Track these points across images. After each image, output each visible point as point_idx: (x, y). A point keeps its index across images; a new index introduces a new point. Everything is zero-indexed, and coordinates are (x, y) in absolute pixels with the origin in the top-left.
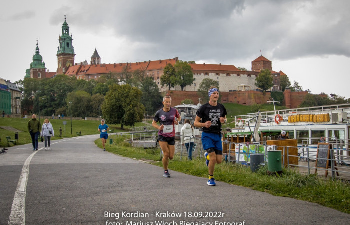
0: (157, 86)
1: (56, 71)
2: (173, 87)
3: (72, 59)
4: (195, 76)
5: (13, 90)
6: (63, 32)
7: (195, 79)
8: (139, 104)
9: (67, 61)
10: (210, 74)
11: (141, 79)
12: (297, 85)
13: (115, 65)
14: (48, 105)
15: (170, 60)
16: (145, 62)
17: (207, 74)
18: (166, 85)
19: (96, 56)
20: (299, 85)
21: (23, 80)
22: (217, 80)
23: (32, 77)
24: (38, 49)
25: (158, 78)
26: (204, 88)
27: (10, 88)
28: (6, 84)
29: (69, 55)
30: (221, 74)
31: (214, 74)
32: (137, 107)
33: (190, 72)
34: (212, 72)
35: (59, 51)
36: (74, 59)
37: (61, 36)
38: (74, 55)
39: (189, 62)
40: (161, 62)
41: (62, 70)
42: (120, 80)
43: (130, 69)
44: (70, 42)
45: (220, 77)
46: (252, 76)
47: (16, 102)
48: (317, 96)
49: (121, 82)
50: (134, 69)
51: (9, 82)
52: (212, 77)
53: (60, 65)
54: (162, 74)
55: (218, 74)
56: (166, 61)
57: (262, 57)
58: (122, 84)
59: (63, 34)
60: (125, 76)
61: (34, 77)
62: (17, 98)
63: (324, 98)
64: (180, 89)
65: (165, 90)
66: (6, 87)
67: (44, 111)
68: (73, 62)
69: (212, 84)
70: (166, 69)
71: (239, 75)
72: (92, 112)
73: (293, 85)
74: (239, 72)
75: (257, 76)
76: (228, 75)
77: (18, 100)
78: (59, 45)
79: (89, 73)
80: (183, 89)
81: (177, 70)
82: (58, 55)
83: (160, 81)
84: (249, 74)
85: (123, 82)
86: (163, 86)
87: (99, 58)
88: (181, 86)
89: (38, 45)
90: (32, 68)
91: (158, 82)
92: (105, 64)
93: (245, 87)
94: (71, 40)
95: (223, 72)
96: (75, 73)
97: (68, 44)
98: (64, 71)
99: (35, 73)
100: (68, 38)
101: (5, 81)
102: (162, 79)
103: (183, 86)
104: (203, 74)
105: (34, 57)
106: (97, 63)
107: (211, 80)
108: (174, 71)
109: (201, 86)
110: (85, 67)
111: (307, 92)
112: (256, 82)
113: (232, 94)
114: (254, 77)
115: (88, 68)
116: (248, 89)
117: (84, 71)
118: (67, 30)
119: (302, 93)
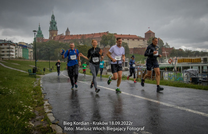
1: (48, 39)
2: (106, 46)
3: (56, 32)
5: (29, 48)
6: (52, 19)
9: (54, 34)
10: (124, 40)
12: (167, 44)
13: (77, 36)
15: (105, 33)
16: (92, 34)
19: (68, 31)
20: (168, 45)
21: (33, 43)
22: (127, 42)
23: (37, 42)
24: (39, 28)
27: (28, 47)
28: (26, 45)
29: (55, 30)
31: (126, 40)
33: (114, 39)
34: (125, 38)
35: (50, 29)
36: (57, 32)
37: (51, 21)
38: (57, 30)
40: (100, 34)
41: (52, 38)
42: (80, 43)
43: (85, 37)
45: (129, 41)
46: (145, 40)
47: (31, 53)
48: (177, 50)
50: (87, 37)
51: (27, 44)
53: (51, 35)
55: (128, 40)
56: (103, 33)
57: (150, 31)
60: (82, 41)
62: (31, 52)
65: (102, 48)
66: (26, 47)
68: (57, 34)
70: (102, 37)
71: (139, 40)
73: (165, 44)
75: (147, 40)
76: (134, 40)
77: (32, 52)
78: (50, 26)
79: (65, 39)
81: (108, 38)
82: (49, 31)
84: (144, 39)
85: (82, 44)
86: (101, 45)
87: (69, 32)
88: (110, 45)
90: (37, 37)
92: (72, 35)
93: (142, 45)
94: (56, 23)
95: (131, 38)
96: (58, 39)
97: (54, 25)
98: (53, 39)
99: (38, 40)
100: (55, 22)
101: (25, 43)
102: (100, 42)
105: (38, 32)
106: (68, 34)
108: (106, 38)
110: (63, 36)
111: (173, 48)
112: (147, 43)
113: (135, 49)
114: (146, 41)
115: (64, 37)
116: (143, 47)
117: (62, 39)
118: (54, 18)
119: (170, 48)
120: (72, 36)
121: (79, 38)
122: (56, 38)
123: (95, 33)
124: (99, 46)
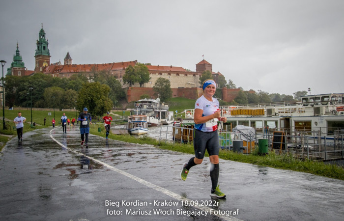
0: (119, 83)
2: (133, 84)
3: (47, 59)
4: (151, 76)
6: (40, 37)
7: (151, 78)
8: (107, 98)
9: (44, 61)
10: (163, 74)
11: (106, 77)
12: (231, 82)
13: (84, 66)
14: (27, 98)
15: (131, 62)
16: (110, 64)
17: (161, 73)
18: (127, 82)
19: (68, 57)
20: (233, 83)
21: (5, 77)
22: (169, 79)
23: (13, 75)
24: (18, 51)
25: (121, 77)
26: (158, 85)
29: (45, 56)
30: (172, 74)
31: (166, 74)
32: (106, 100)
33: (147, 72)
34: (165, 72)
35: (36, 53)
36: (49, 60)
37: (38, 40)
38: (49, 56)
39: (146, 64)
40: (123, 63)
41: (39, 69)
42: (89, 78)
43: (97, 69)
44: (46, 46)
45: (171, 77)
46: (196, 76)
47: (0, 96)
48: (247, 92)
49: (90, 79)
50: (101, 69)
52: (165, 76)
53: (38, 65)
54: (124, 73)
55: (169, 74)
56: (127, 63)
57: (204, 61)
58: (90, 81)
59: (40, 39)
60: (92, 75)
61: (14, 74)
63: (253, 94)
64: (139, 86)
65: (126, 87)
67: (24, 103)
68: (48, 63)
69: (165, 82)
70: (127, 69)
71: (186, 75)
72: (66, 104)
73: (228, 83)
74: (186, 73)
75: (200, 76)
76: (178, 74)
77: (2, 94)
78: (37, 48)
79: (63, 71)
80: (141, 86)
81: (136, 71)
82: (36, 57)
83: (122, 79)
84: (194, 74)
85: (92, 80)
86: (125, 83)
87: (71, 60)
88: (140, 83)
89: (18, 48)
90: (12, 67)
91: (120, 80)
93: (191, 84)
94: (47, 44)
95: (174, 72)
96: (51, 72)
97: (44, 47)
98: (41, 70)
99: (15, 71)
100: (45, 42)
102: (123, 77)
103: (142, 83)
104: (157, 74)
105: (14, 57)
106: (69, 64)
107: (164, 79)
108: (134, 70)
109: (156, 84)
110: (59, 66)
111: (239, 89)
112: (200, 81)
113: (180, 90)
114: (198, 76)
115: (62, 68)
116: (193, 86)
117: (58, 70)
118: (44, 36)
119: (236, 90)
120: (75, 66)
121: (88, 70)
122: (47, 69)
123: (114, 63)
124: (122, 83)
